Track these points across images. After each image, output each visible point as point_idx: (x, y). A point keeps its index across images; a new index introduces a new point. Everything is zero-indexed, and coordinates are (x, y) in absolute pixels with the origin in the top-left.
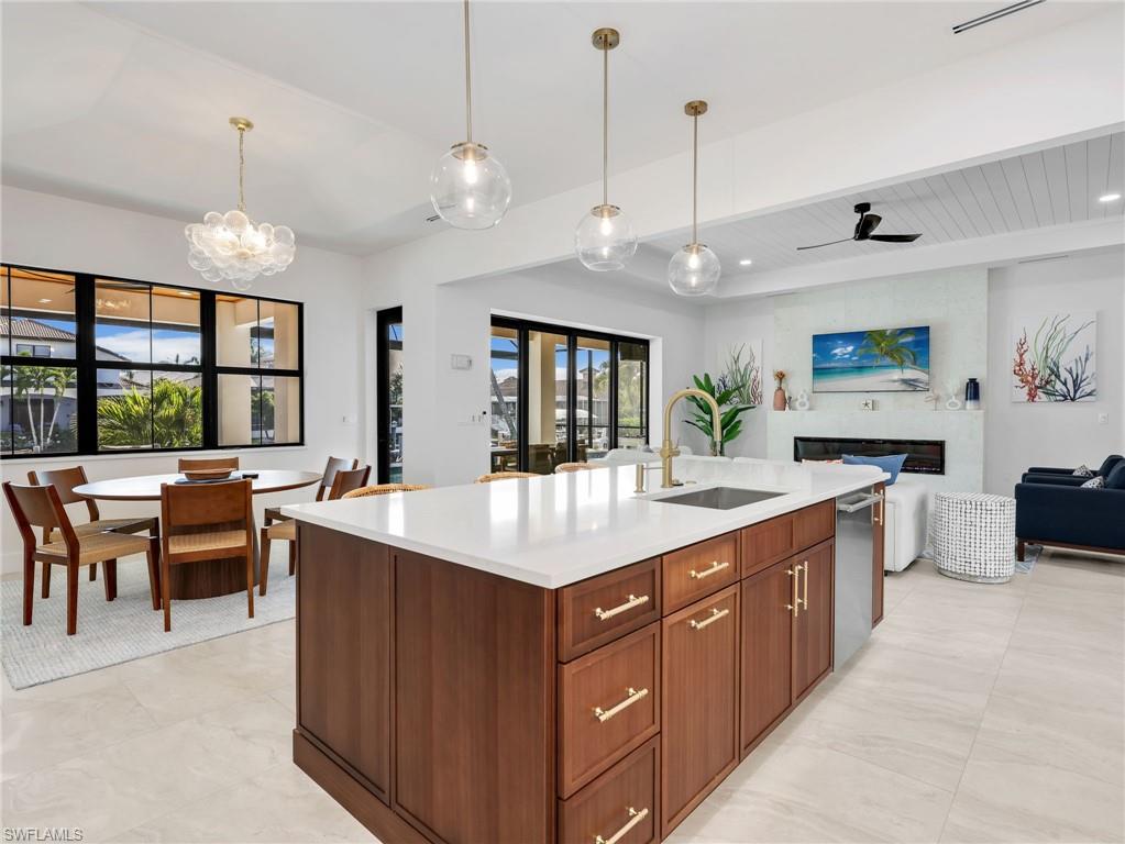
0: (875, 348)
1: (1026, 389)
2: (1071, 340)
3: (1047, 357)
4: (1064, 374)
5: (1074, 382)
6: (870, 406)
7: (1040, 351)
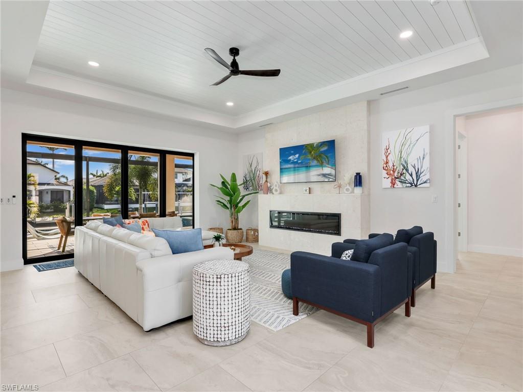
0: (309, 155)
1: (390, 179)
2: (414, 145)
3: (401, 157)
4: (411, 169)
5: (416, 174)
6: (308, 191)
7: (397, 152)
